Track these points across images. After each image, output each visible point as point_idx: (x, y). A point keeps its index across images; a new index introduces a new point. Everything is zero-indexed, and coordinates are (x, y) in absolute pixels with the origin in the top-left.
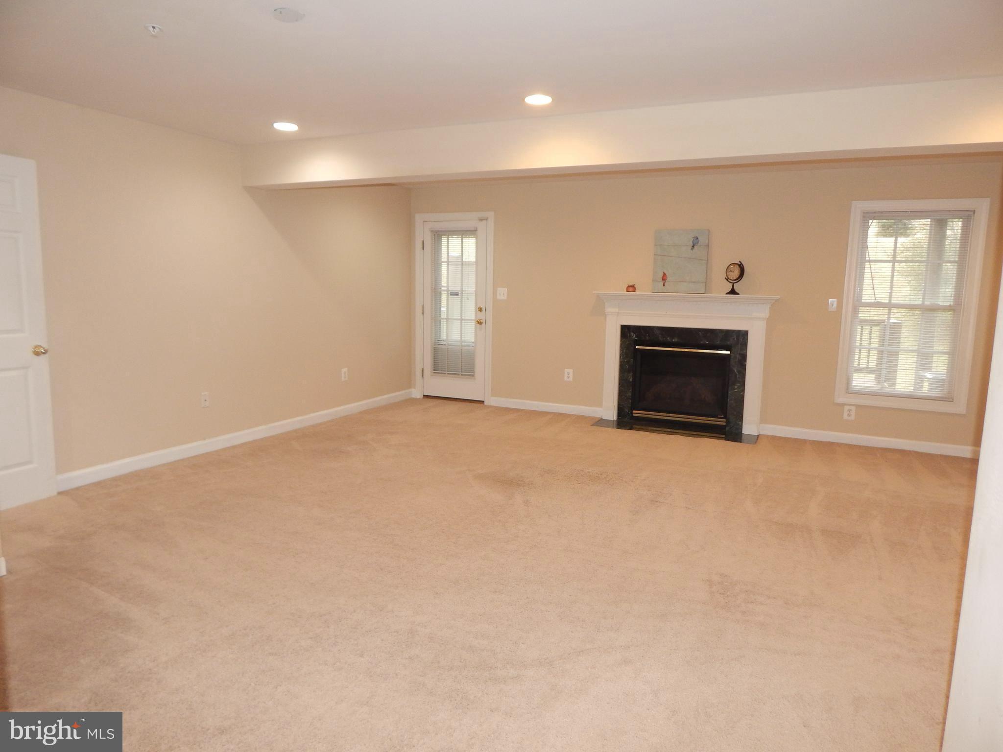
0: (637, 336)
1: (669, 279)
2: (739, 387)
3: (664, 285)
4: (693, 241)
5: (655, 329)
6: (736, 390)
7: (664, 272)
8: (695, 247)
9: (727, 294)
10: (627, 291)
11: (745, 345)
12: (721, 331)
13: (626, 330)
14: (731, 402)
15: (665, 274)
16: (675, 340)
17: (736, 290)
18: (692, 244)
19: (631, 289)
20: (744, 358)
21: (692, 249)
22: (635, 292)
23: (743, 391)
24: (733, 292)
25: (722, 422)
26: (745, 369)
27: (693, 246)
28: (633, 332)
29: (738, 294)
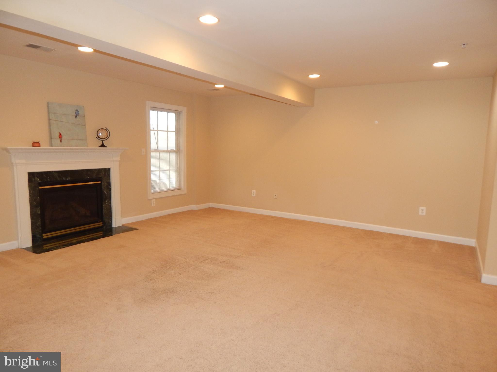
0: (40, 179)
1: (64, 137)
2: (108, 201)
3: (61, 142)
4: (76, 112)
5: (54, 173)
6: (107, 204)
7: (59, 133)
8: (77, 116)
9: (99, 147)
10: (33, 146)
11: (109, 176)
12: (95, 170)
13: (31, 176)
14: (105, 211)
15: (60, 134)
16: (69, 179)
17: (105, 144)
18: (75, 115)
19: (36, 144)
20: (109, 184)
21: (76, 118)
22: (40, 146)
23: (110, 203)
24: (103, 146)
25: (100, 224)
26: (110, 190)
27: (76, 116)
28: (37, 177)
29: (107, 147)
